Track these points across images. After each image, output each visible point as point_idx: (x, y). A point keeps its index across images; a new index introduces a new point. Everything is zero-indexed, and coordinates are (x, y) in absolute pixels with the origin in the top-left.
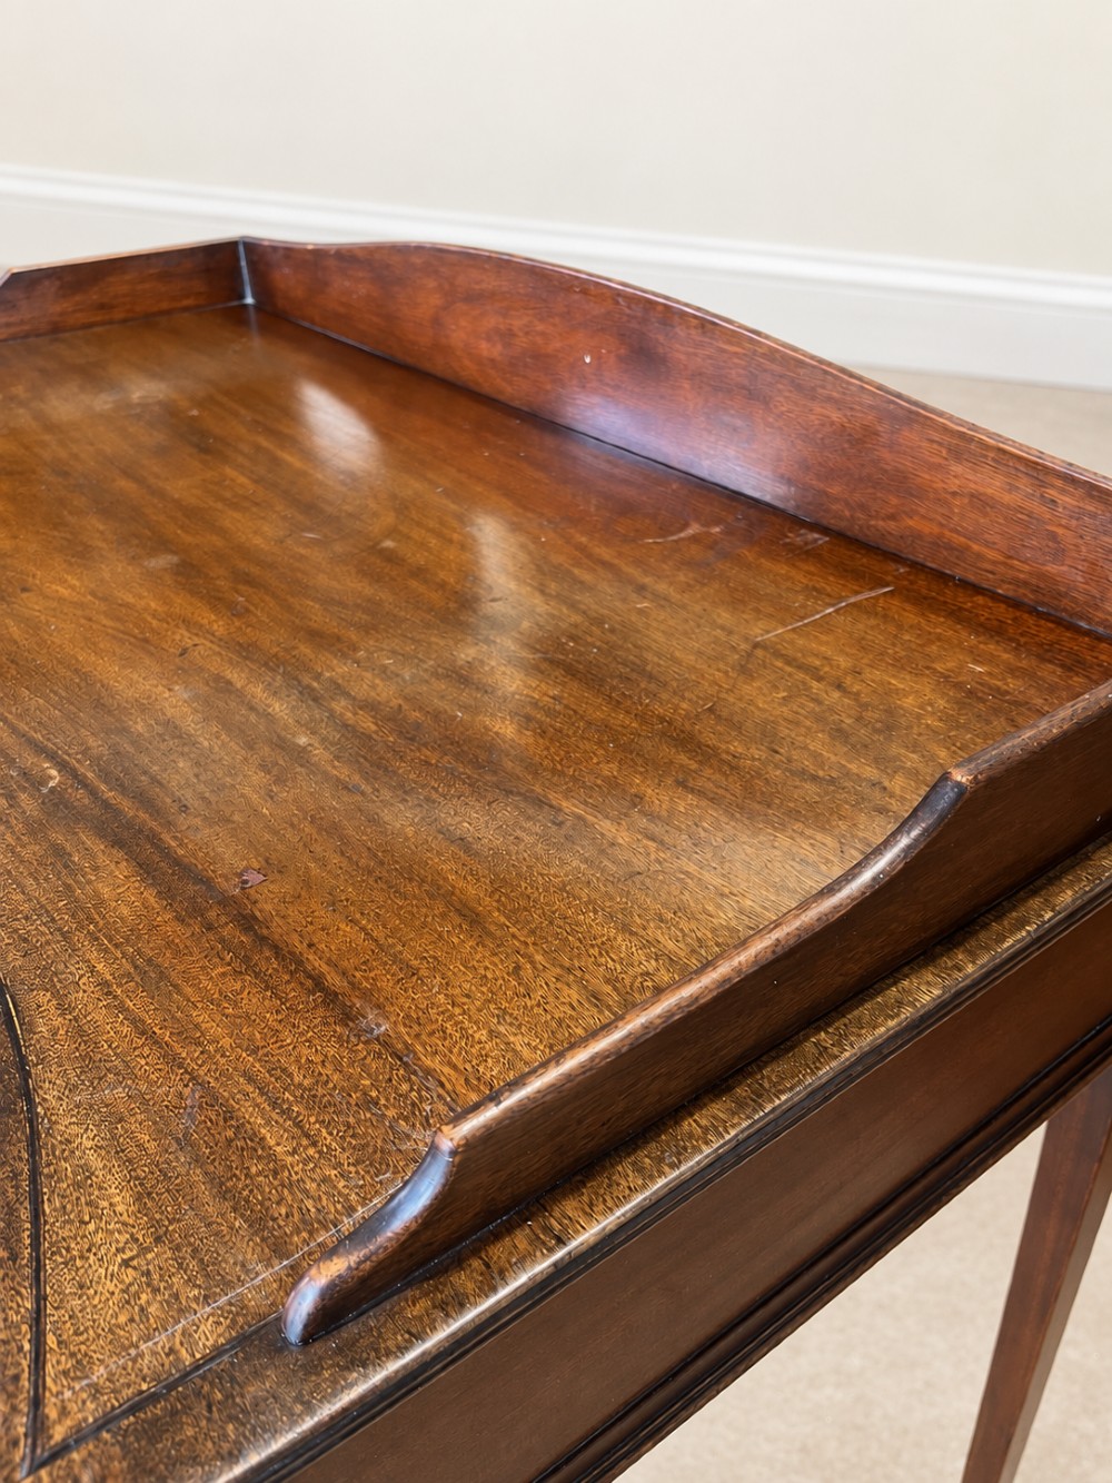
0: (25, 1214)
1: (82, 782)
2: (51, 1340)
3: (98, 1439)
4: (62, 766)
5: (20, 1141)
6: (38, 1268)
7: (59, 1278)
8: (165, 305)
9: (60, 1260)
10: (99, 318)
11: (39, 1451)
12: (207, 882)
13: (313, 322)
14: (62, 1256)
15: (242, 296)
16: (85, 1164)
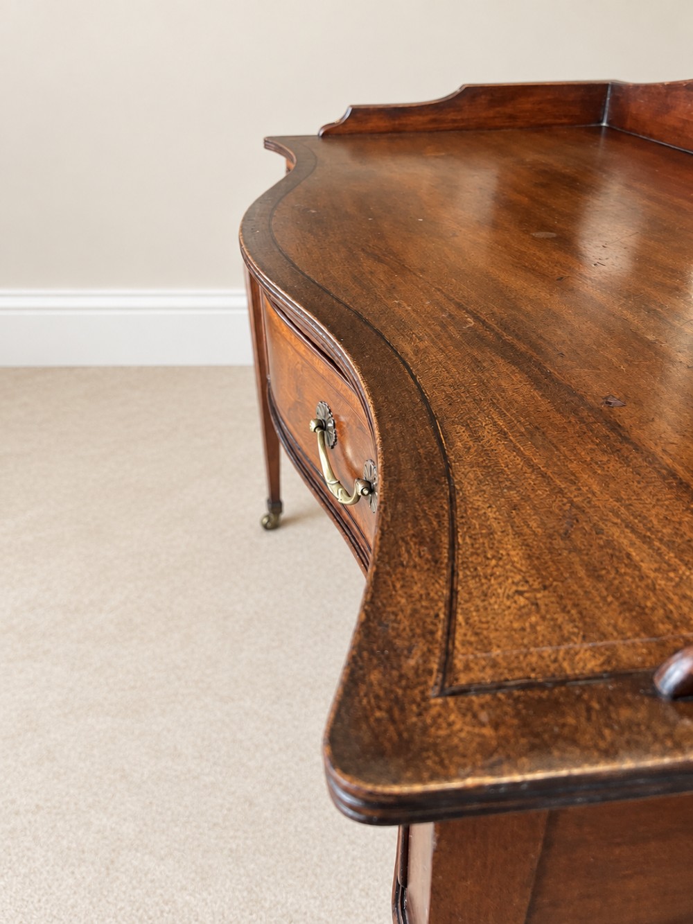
0: (445, 540)
1: (488, 327)
2: (460, 618)
3: (495, 695)
4: (476, 318)
5: (442, 498)
6: (453, 573)
7: (468, 585)
8: (549, 121)
9: (468, 573)
10: (507, 124)
11: (447, 685)
12: (581, 398)
13: (651, 136)
14: (470, 571)
15: (602, 121)
16: (489, 525)
